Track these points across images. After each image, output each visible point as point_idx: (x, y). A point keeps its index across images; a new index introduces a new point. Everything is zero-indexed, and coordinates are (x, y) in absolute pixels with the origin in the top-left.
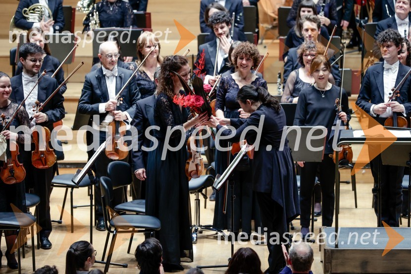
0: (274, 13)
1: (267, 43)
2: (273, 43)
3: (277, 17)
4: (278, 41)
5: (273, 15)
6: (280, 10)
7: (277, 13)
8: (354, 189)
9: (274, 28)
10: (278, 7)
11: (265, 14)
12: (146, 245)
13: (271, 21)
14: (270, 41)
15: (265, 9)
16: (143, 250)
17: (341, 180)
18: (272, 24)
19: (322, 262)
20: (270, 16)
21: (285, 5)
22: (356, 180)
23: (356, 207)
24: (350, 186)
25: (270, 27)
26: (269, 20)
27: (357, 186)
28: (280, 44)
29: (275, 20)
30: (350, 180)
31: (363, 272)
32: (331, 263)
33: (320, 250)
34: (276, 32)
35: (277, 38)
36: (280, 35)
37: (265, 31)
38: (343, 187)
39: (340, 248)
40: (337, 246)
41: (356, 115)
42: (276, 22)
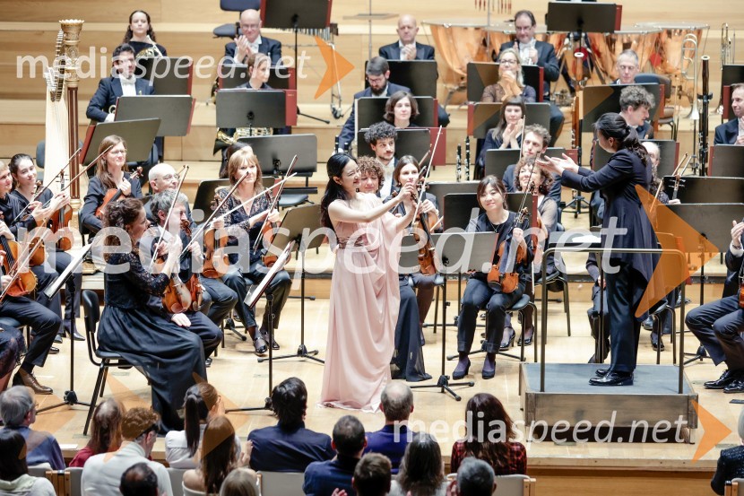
0: (461, 69)
1: (452, 110)
2: (459, 110)
3: (465, 75)
4: (466, 107)
5: (460, 72)
6: (469, 65)
7: (465, 69)
8: (567, 310)
9: (461, 89)
10: (467, 61)
11: (450, 70)
12: (286, 386)
13: (458, 80)
14: (456, 107)
15: (450, 64)
16: (281, 393)
17: (549, 298)
18: (459, 84)
19: (522, 409)
20: (457, 74)
21: (476, 59)
22: (570, 298)
23: (569, 335)
24: (561, 307)
25: (456, 88)
26: (455, 78)
27: (572, 306)
28: (469, 110)
29: (462, 78)
30: (562, 299)
32: (534, 412)
33: (520, 394)
34: (464, 94)
35: (465, 104)
36: (470, 99)
37: (448, 94)
38: (551, 307)
39: (547, 391)
40: (542, 389)
41: (571, 210)
42: (465, 81)
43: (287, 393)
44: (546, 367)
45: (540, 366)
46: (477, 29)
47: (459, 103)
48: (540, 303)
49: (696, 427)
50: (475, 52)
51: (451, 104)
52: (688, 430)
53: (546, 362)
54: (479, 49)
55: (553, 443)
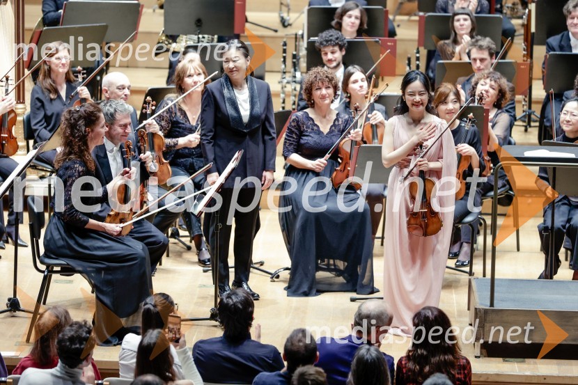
1: (402, 21)
2: (409, 21)
4: (417, 18)
12: (233, 297)
14: (406, 18)
16: (227, 304)
19: (471, 325)
23: (518, 250)
28: (420, 21)
33: (469, 309)
34: (414, 4)
35: (415, 15)
36: (420, 10)
37: (397, 5)
38: (500, 221)
39: (497, 306)
40: (492, 304)
41: (521, 123)
43: (234, 304)
44: (496, 282)
45: (490, 281)
47: (409, 14)
48: (490, 217)
51: (401, 14)
53: (496, 277)
55: (501, 359)
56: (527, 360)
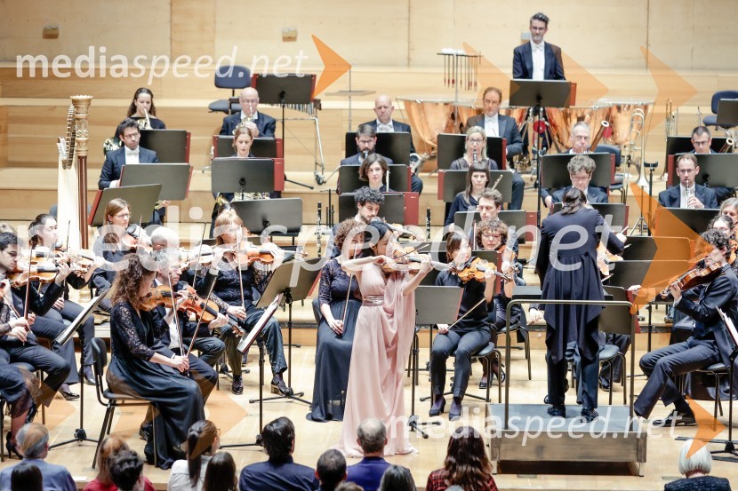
0: (432, 140)
1: (425, 177)
2: (430, 177)
3: (436, 145)
4: (436, 174)
5: (431, 143)
6: (440, 137)
7: (436, 140)
8: (528, 357)
9: (432, 158)
10: (437, 133)
11: (423, 142)
13: (429, 150)
14: (427, 174)
15: (422, 136)
17: (512, 345)
18: (430, 154)
20: (427, 144)
21: (445, 131)
22: (530, 346)
23: (530, 378)
24: (523, 353)
25: (427, 157)
26: (426, 148)
27: (532, 353)
28: (439, 177)
29: (433, 149)
30: (524, 347)
31: (539, 459)
32: (499, 447)
34: (435, 162)
35: (435, 172)
36: (440, 167)
38: (514, 354)
39: (511, 429)
40: (506, 427)
42: (435, 151)
44: (510, 407)
45: (504, 407)
46: (446, 104)
47: (430, 171)
48: (504, 350)
49: (645, 461)
50: (444, 126)
51: (423, 171)
52: (638, 464)
53: (510, 402)
54: (448, 123)
55: (516, 475)
56: (538, 476)
